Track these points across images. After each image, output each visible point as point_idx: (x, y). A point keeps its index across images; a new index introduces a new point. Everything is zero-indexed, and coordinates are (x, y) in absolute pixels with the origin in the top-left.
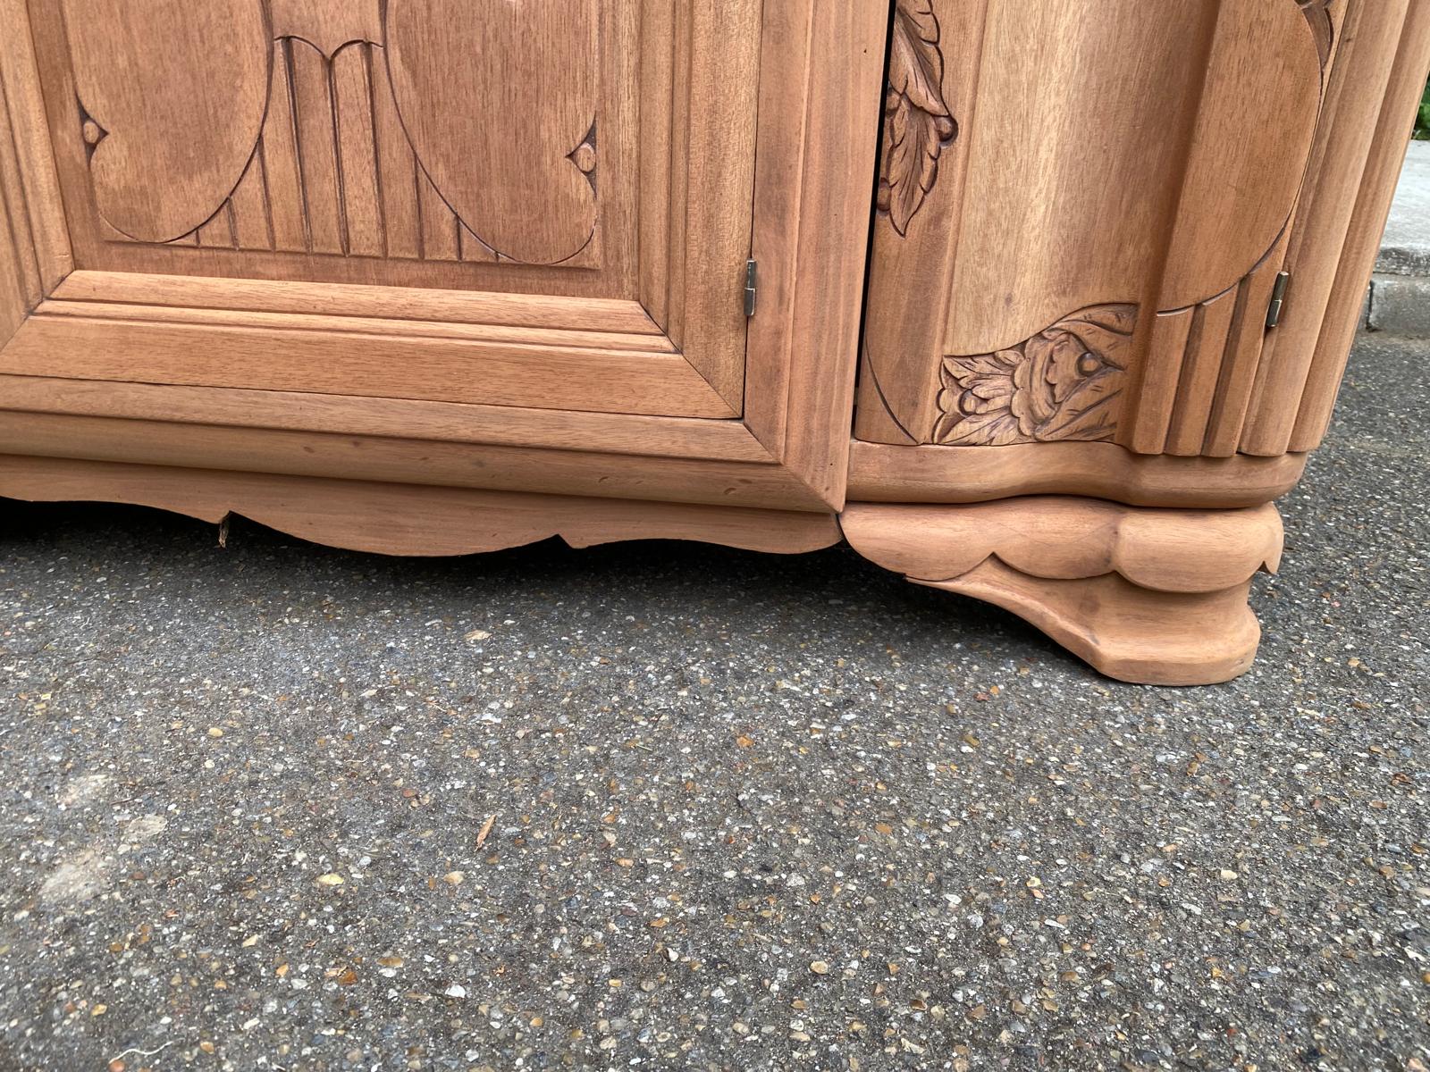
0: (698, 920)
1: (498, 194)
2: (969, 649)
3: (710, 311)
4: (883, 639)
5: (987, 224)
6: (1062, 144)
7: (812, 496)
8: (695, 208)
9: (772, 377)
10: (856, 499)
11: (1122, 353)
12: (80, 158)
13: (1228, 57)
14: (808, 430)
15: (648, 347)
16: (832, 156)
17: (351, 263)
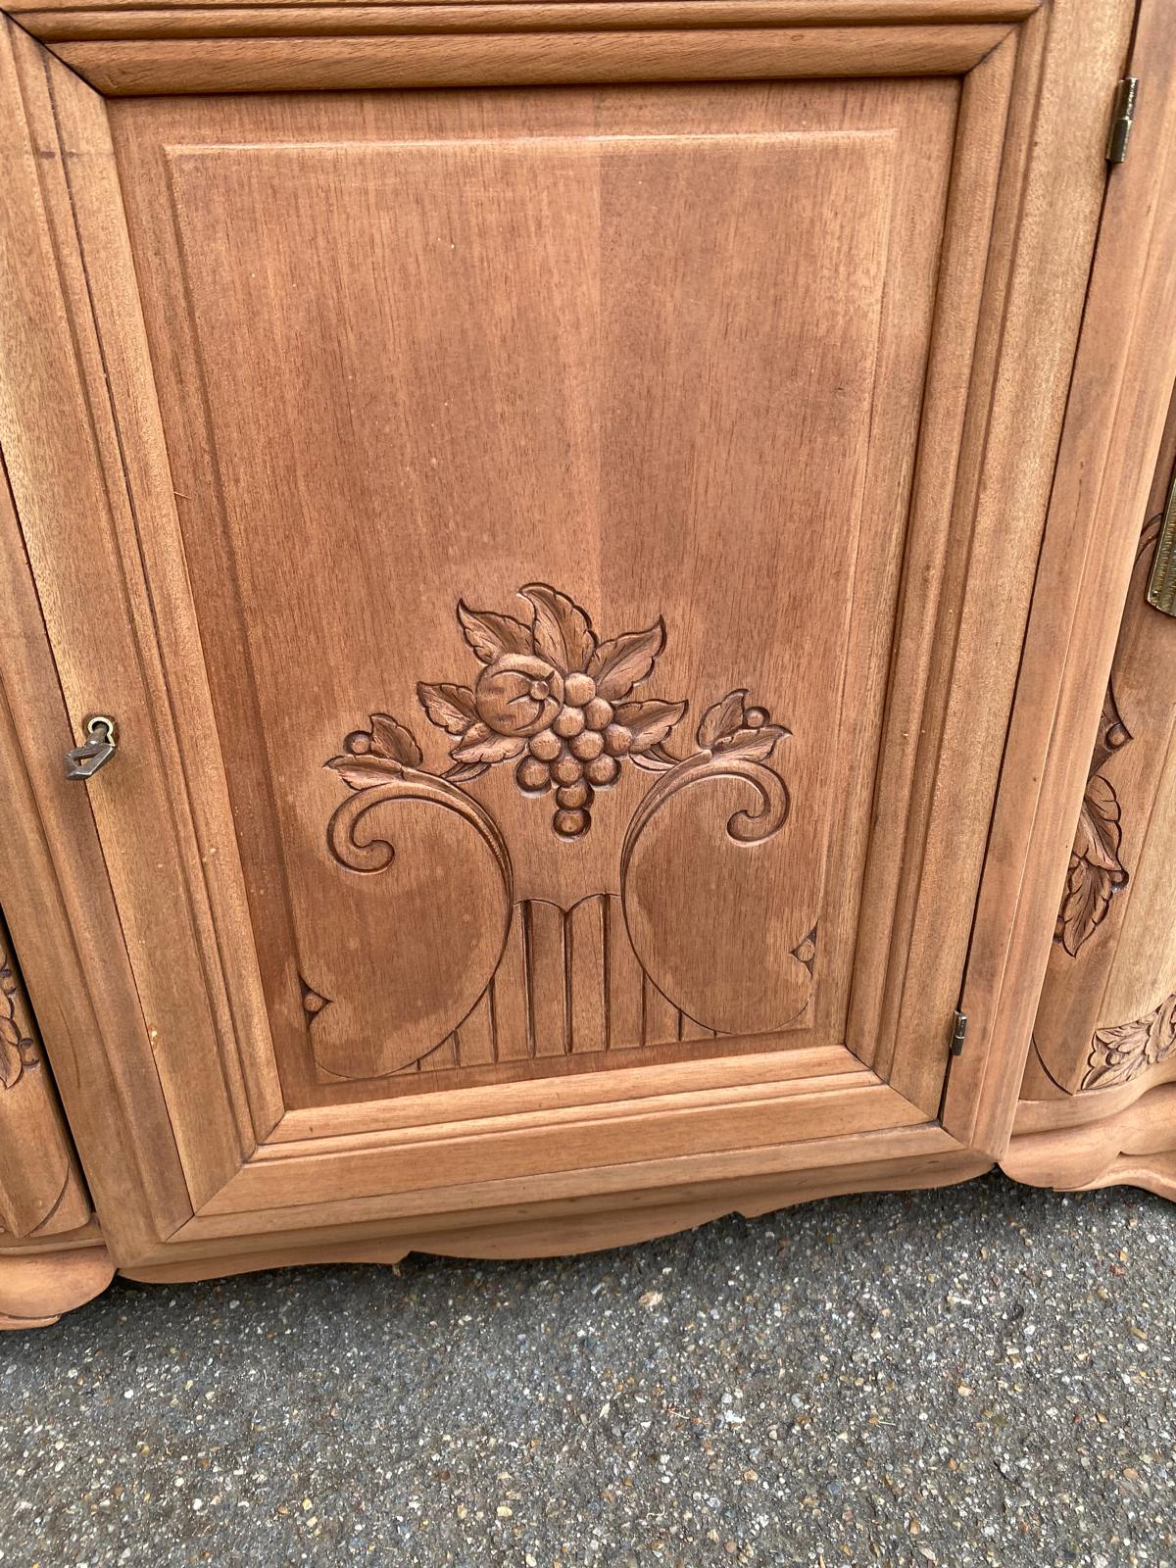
1: (721, 989)
3: (918, 1052)
5: (1143, 936)
8: (913, 983)
9: (971, 1090)
12: (298, 1020)
15: (855, 1084)
16: (1034, 925)
17: (573, 1059)
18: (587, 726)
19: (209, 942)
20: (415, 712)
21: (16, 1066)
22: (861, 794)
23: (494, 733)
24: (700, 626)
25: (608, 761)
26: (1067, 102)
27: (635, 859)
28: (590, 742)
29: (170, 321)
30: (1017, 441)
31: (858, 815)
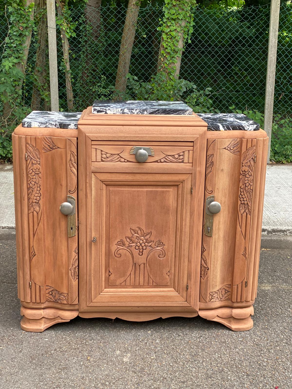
0: (191, 358)
1: (158, 278)
2: (215, 328)
3: (183, 289)
4: (204, 328)
5: (213, 278)
6: (220, 269)
7: (195, 310)
8: (181, 279)
9: (190, 296)
10: (200, 310)
11: (230, 290)
12: (108, 276)
13: (236, 261)
14: (194, 302)
15: (175, 294)
16: (196, 273)
17: (139, 286)
18: (143, 243)
19: (100, 264)
20: (125, 239)
21: (76, 278)
22: (174, 254)
23: (133, 243)
24: (155, 233)
25: (145, 247)
26: (187, 188)
27: (148, 259)
28: (143, 245)
29: (108, 202)
30: (186, 217)
31: (173, 256)
